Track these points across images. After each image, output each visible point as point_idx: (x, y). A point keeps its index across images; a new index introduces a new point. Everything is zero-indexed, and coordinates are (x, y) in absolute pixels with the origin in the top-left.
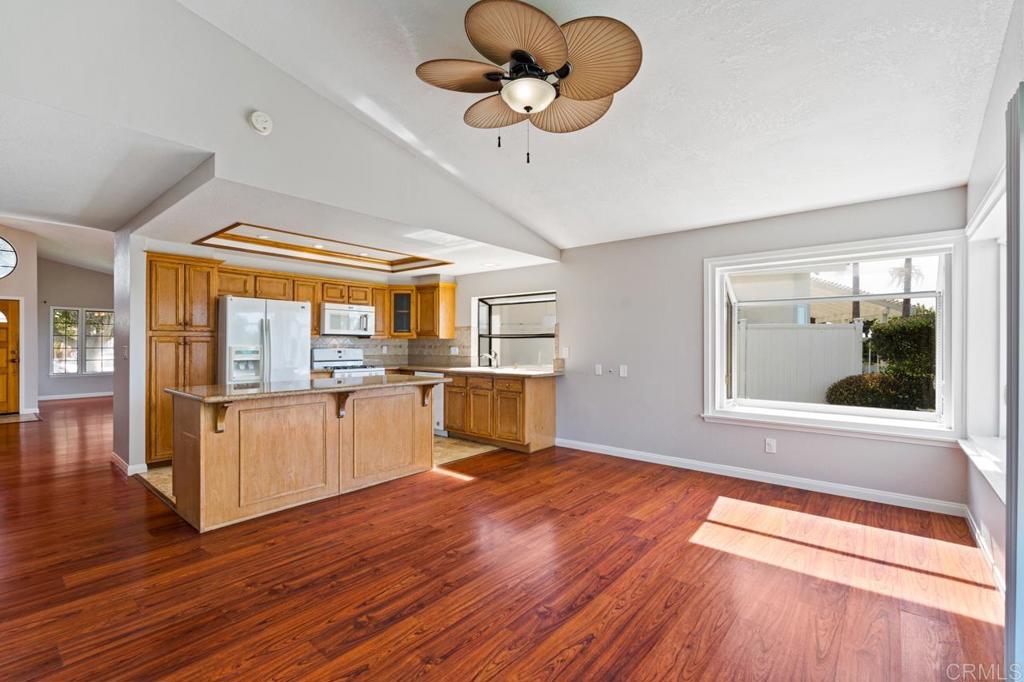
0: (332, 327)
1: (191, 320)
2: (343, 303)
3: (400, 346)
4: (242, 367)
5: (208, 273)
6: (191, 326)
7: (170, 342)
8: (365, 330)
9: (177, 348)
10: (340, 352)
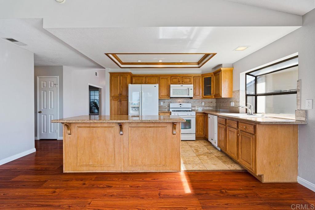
0: (173, 94)
1: (122, 93)
2: (180, 84)
3: (212, 102)
4: (134, 109)
5: (126, 77)
6: (122, 95)
7: (116, 101)
8: (188, 95)
9: (118, 102)
10: (181, 104)
